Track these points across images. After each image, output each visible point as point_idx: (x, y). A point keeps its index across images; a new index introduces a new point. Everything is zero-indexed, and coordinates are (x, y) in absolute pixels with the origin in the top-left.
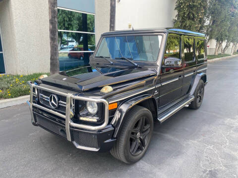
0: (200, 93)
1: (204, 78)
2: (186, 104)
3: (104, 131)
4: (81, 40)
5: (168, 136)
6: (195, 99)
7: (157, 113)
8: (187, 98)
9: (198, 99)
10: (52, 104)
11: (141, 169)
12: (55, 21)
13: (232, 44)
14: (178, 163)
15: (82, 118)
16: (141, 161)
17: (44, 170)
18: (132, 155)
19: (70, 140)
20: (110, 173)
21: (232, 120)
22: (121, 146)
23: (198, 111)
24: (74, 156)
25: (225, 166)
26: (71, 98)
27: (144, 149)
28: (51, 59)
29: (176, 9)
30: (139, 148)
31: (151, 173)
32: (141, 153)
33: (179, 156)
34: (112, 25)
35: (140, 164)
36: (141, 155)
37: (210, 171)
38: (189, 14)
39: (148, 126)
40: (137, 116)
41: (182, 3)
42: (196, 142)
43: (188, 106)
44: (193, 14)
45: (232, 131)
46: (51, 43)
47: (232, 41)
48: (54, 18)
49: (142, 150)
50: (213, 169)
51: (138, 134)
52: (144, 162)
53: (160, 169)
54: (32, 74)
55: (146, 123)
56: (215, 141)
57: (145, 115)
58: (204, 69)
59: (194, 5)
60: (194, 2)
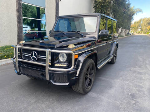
0: (115, 54)
1: (117, 45)
2: (109, 60)
3: (71, 72)
4: (33, 26)
5: (102, 78)
6: (114, 57)
7: (97, 63)
8: (109, 57)
9: (115, 58)
10: (33, 58)
11: (92, 96)
12: (21, 11)
13: (124, 30)
14: (112, 91)
15: (56, 65)
16: (90, 92)
17: (29, 102)
18: (86, 88)
19: (49, 80)
20: (73, 100)
21: (134, 68)
22: (81, 82)
23: (115, 64)
24: (47, 93)
25: (138, 91)
26: (50, 51)
27: (92, 85)
28: (18, 36)
29: (94, 7)
30: (89, 85)
31: (98, 98)
32: (90, 87)
33: (112, 88)
34: (57, 15)
35: (90, 94)
36: (90, 88)
37: (131, 94)
38: (101, 10)
39: (93, 71)
40: (89, 63)
41: (97, 4)
42: (118, 80)
43: (110, 61)
44: (104, 11)
45: (136, 74)
46: (18, 25)
47: (125, 29)
48: (20, 8)
49: (90, 85)
50: (132, 93)
51: (88, 75)
52: (92, 93)
53: (103, 95)
54: (4, 46)
55: (92, 69)
56: (129, 79)
57: (92, 64)
58: (117, 40)
59: (104, 6)
60: (104, 4)
